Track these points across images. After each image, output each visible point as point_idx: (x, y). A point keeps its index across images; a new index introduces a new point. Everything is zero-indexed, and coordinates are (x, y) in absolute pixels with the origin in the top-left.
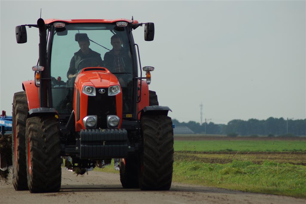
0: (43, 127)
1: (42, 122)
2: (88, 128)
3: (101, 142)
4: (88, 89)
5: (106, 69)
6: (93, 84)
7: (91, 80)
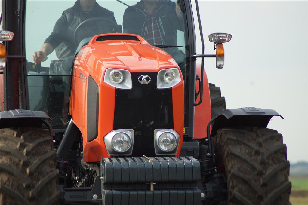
0: (23, 146)
1: (20, 137)
2: (116, 154)
3: (145, 185)
4: (116, 74)
5: (140, 38)
6: (125, 65)
7: (118, 57)
